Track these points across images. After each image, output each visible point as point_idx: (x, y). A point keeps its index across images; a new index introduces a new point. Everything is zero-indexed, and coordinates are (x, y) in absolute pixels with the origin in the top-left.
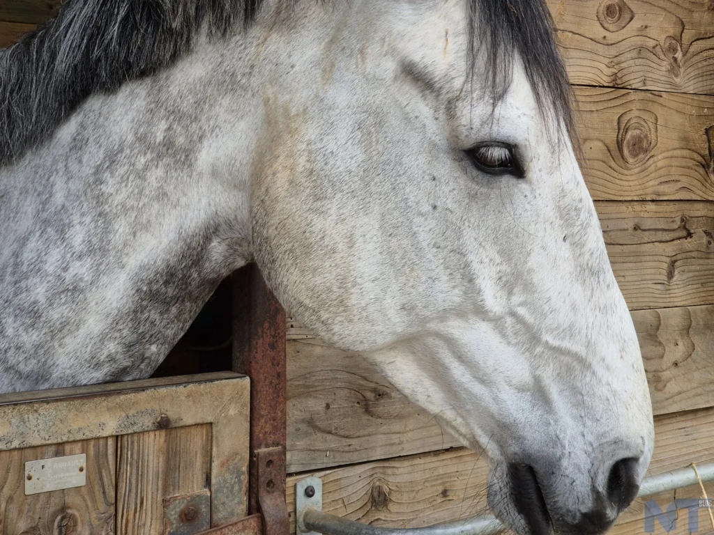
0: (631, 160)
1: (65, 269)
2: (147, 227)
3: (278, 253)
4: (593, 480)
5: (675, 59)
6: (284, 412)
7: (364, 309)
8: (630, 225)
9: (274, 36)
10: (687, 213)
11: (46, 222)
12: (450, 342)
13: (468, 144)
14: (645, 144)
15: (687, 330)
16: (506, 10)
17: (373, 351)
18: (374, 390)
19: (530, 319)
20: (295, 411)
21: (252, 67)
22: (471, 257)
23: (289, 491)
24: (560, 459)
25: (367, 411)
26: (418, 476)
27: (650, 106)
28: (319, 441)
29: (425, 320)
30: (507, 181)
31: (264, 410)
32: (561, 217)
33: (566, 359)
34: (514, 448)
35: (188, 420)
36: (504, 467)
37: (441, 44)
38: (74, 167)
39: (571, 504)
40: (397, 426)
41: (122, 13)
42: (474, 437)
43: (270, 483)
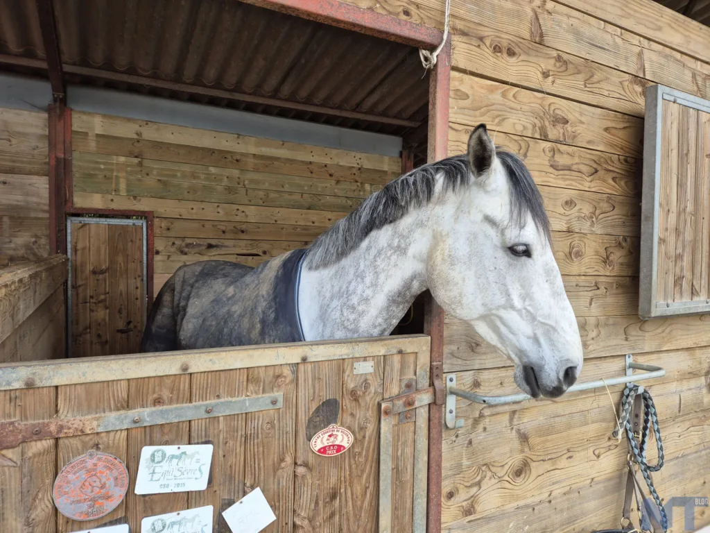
0: (575, 260)
1: (364, 292)
2: (391, 276)
3: (437, 284)
4: (558, 374)
5: (593, 221)
6: (442, 350)
7: (468, 304)
8: (574, 284)
9: (437, 207)
10: (597, 280)
11: (358, 276)
12: (501, 319)
13: (510, 245)
14: (580, 254)
15: (597, 326)
16: (525, 196)
17: (471, 320)
18: (475, 343)
19: (532, 310)
20: (447, 349)
21: (429, 218)
22: (509, 287)
23: (444, 379)
24: (544, 365)
25: (473, 351)
26: (491, 376)
27: (583, 239)
28: (455, 361)
29: (490, 310)
30: (524, 258)
31: (435, 349)
32: (545, 273)
33: (547, 327)
34: (525, 360)
35: (409, 351)
36: (521, 367)
37: (500, 208)
38: (367, 257)
39: (549, 383)
40: (484, 357)
41: (384, 201)
42: (509, 355)
43: (437, 375)
